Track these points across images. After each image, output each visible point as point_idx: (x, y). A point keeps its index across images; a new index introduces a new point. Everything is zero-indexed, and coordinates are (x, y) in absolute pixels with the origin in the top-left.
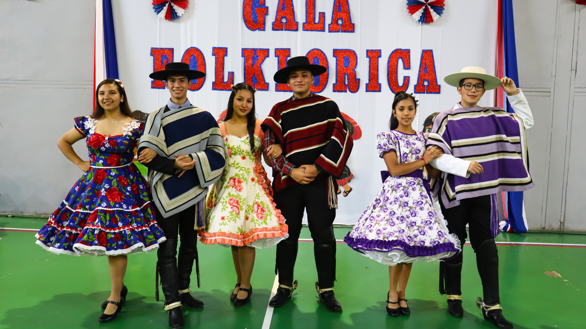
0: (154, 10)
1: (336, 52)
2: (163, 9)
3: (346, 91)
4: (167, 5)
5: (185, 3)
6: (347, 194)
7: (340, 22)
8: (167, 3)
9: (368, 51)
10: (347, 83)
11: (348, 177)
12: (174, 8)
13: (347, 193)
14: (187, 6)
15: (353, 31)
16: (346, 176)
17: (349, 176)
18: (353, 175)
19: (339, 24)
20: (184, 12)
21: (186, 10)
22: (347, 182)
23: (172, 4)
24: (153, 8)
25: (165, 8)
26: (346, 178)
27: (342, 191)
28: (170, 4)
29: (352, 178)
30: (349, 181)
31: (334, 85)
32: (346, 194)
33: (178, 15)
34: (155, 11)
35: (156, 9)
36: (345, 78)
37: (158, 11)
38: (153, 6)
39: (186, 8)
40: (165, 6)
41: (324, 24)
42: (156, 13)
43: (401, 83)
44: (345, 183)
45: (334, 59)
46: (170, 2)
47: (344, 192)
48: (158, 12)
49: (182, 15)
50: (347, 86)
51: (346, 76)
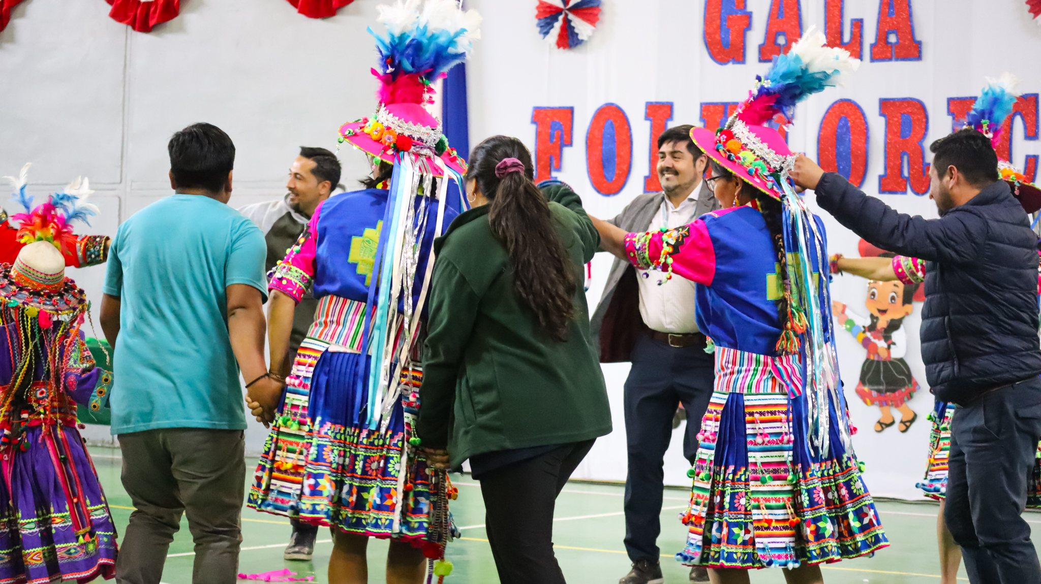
0: (538, 29)
1: (887, 106)
2: (552, 27)
3: (904, 192)
4: (561, 18)
5: (595, 12)
6: (908, 428)
7: (893, 39)
8: (561, 14)
9: (950, 101)
10: (906, 173)
11: (906, 387)
12: (573, 24)
13: (908, 424)
14: (598, 19)
15: (918, 57)
16: (904, 385)
17: (910, 385)
18: (916, 384)
19: (891, 43)
20: (594, 32)
21: (594, 26)
22: (906, 399)
23: (571, 16)
24: (538, 25)
25: (558, 25)
26: (903, 390)
27: (898, 421)
28: (566, 15)
29: (914, 391)
30: (910, 397)
31: (881, 177)
32: (904, 428)
33: (580, 37)
34: (540, 32)
35: (541, 27)
36: (902, 162)
37: (545, 31)
38: (536, 21)
39: (597, 24)
40: (557, 20)
41: (861, 44)
42: (542, 36)
44: (902, 401)
45: (882, 120)
46: (567, 12)
47: (902, 422)
48: (546, 33)
49: (590, 37)
50: (907, 179)
51: (905, 159)
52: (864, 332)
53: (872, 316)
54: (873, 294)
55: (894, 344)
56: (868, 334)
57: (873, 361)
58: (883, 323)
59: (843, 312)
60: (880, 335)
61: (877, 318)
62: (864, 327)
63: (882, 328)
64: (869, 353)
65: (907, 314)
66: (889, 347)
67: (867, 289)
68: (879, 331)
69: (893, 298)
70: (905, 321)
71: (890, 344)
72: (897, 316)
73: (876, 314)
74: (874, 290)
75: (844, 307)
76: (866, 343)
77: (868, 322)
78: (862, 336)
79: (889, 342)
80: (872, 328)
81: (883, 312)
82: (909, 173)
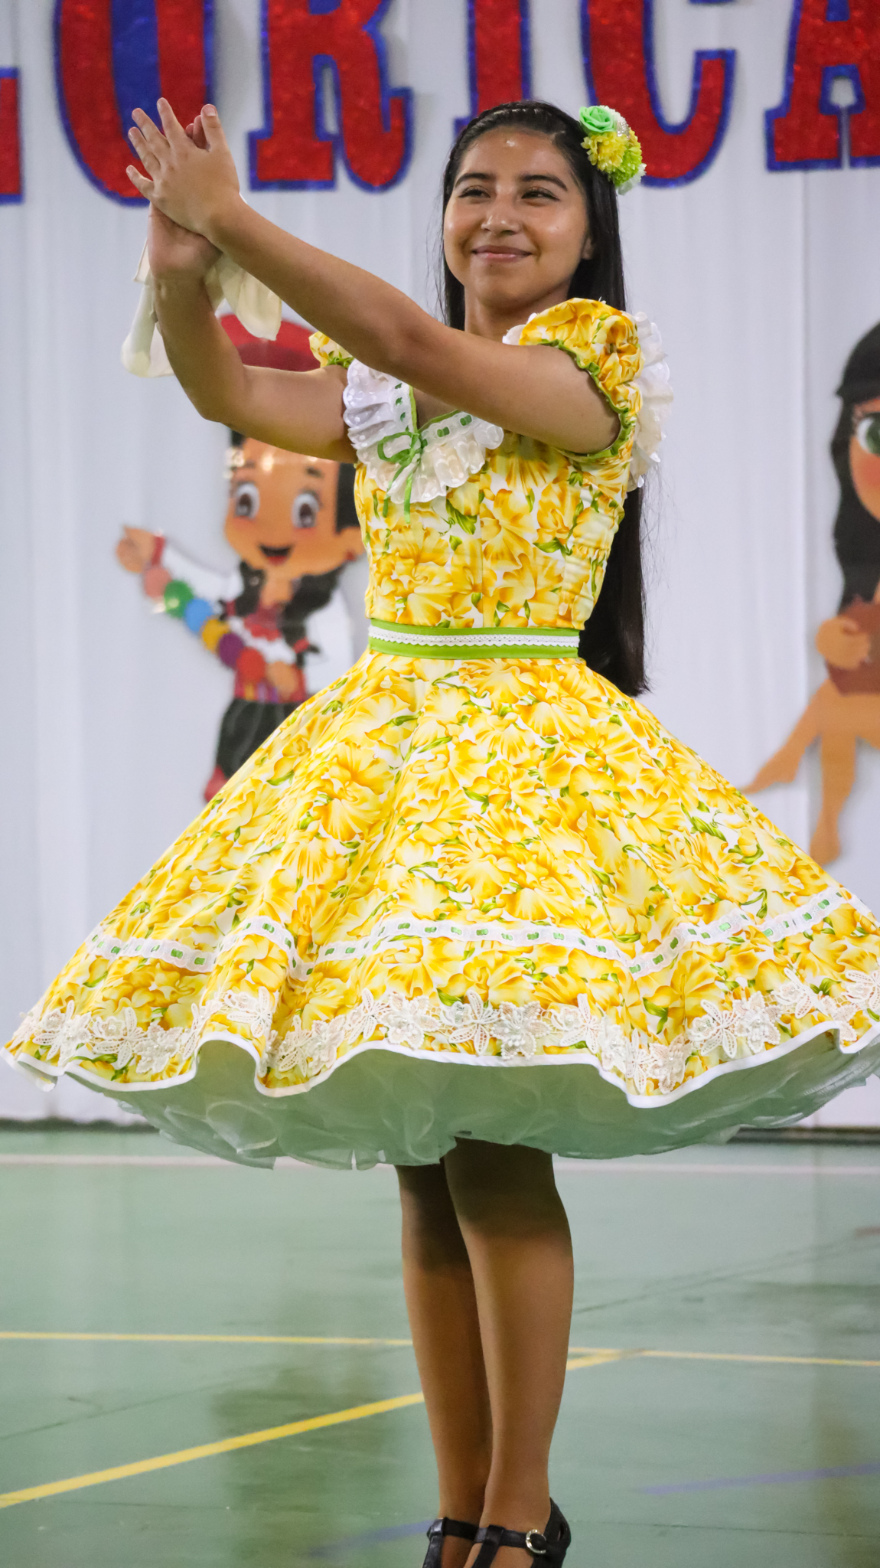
3: (328, 183)
10: (331, 124)
31: (255, 138)
36: (318, 90)
43: (676, 104)
50: (331, 145)
51: (328, 79)
52: (223, 618)
53: (245, 569)
54: (245, 501)
55: (314, 650)
56: (236, 625)
57: (252, 707)
58: (277, 587)
59: (156, 559)
60: (272, 625)
61: (260, 574)
62: (222, 602)
63: (277, 605)
64: (240, 683)
65: (351, 557)
66: (300, 663)
67: (225, 488)
68: (267, 615)
69: (306, 511)
70: (347, 579)
71: (304, 649)
72: (320, 566)
73: (257, 561)
74: (247, 489)
75: (159, 544)
76: (230, 651)
77: (233, 587)
78: (216, 630)
79: (301, 645)
80: (246, 604)
81: (278, 554)
82: (341, 123)
